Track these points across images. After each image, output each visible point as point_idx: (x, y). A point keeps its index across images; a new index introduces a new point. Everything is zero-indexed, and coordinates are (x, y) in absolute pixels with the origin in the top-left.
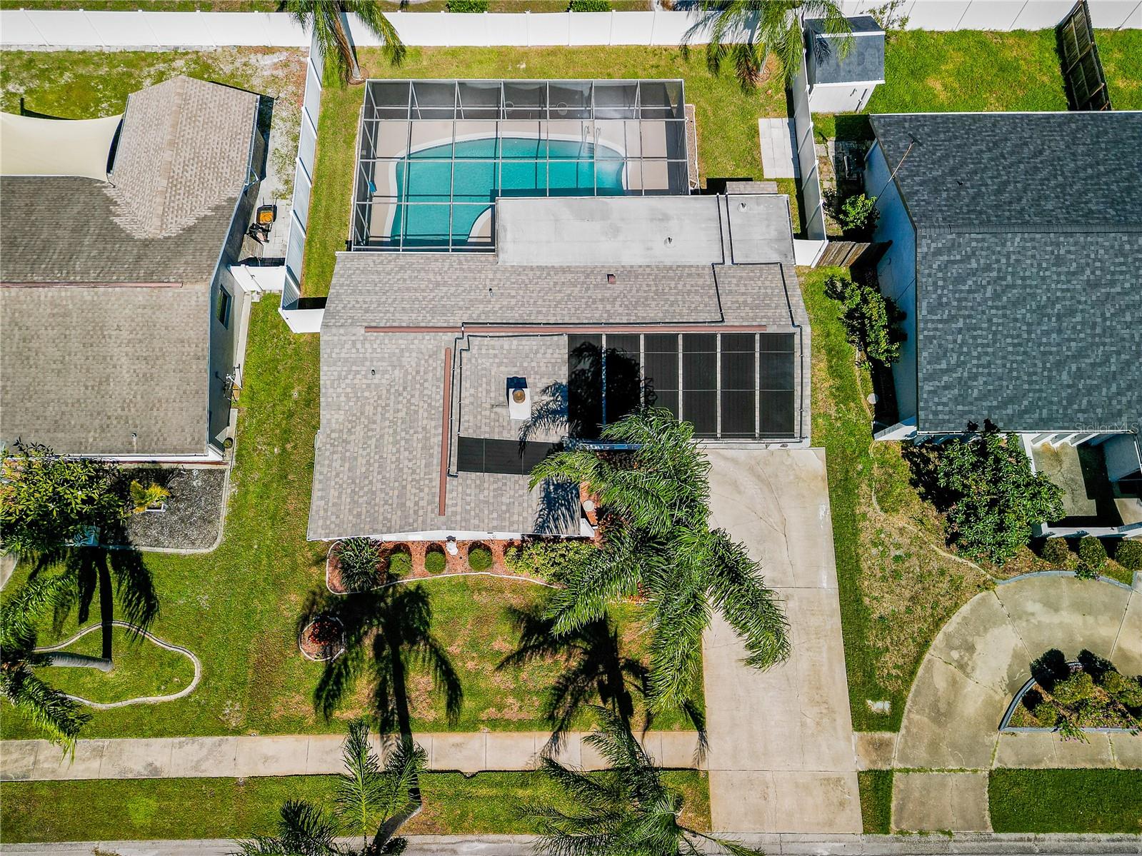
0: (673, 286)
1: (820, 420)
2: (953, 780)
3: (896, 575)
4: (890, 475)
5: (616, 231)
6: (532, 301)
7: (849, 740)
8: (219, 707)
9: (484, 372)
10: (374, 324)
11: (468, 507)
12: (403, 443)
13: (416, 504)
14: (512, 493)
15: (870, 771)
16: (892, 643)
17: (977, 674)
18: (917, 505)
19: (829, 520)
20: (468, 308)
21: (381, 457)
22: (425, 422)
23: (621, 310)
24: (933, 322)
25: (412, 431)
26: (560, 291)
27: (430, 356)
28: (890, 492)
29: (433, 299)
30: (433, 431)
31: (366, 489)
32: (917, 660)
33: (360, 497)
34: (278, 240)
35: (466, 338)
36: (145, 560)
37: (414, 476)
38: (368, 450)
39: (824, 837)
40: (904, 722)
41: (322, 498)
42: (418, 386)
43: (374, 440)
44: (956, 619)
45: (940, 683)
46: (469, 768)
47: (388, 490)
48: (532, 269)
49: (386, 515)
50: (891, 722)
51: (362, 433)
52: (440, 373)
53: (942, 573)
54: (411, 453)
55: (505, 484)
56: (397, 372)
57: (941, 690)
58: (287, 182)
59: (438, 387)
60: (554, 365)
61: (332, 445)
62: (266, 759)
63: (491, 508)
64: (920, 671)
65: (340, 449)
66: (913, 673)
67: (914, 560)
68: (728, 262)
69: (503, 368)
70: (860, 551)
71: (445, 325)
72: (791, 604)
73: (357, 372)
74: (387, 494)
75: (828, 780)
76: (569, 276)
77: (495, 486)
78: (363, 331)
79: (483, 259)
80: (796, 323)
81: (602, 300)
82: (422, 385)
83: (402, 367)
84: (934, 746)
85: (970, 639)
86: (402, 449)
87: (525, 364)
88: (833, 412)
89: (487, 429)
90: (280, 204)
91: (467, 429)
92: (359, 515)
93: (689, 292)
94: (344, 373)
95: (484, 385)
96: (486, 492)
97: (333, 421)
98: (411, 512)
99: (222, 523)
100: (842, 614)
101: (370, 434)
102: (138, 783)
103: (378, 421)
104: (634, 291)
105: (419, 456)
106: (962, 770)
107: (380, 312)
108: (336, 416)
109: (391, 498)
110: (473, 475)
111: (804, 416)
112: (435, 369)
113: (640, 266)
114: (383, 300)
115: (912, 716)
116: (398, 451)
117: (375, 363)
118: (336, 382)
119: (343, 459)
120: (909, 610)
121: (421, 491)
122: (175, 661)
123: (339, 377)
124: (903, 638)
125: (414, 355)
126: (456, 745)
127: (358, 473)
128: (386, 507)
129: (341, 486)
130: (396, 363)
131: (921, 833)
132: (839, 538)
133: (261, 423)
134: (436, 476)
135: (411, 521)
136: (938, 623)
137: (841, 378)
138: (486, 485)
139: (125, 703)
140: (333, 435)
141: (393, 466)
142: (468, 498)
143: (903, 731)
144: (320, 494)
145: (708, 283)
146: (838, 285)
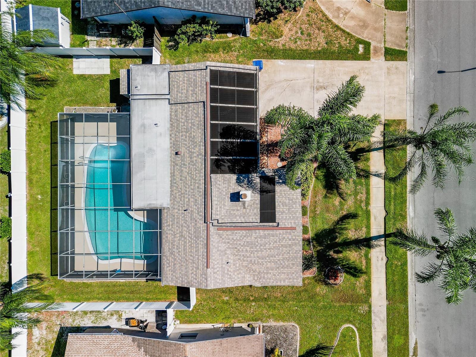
0: (182, 124)
1: (240, 60)
2: (388, 24)
3: (309, 35)
4: (266, 32)
5: (151, 150)
6: (191, 191)
7: (373, 63)
8: (360, 315)
9: (228, 212)
10: (205, 265)
11: (292, 217)
12: (262, 247)
13: (290, 240)
14: (284, 199)
15: (385, 56)
16: (337, 41)
17: (349, 8)
18: (279, 22)
19: (285, 61)
20: (196, 221)
21: (268, 257)
22: (253, 238)
23: (197, 149)
24: (204, 5)
25: (257, 244)
26: (186, 178)
27: (221, 237)
28: (274, 33)
29: (191, 238)
30: (257, 234)
31: (282, 262)
32: (344, 31)
33: (285, 264)
34: (145, 316)
35: (212, 221)
37: (277, 241)
38: (264, 262)
39: (408, 76)
40: (367, 40)
41: (284, 281)
42: (235, 242)
43: (259, 260)
44: (327, 13)
45: (352, 23)
46: (384, 213)
47: (283, 253)
48: (172, 191)
49: (294, 253)
50: (367, 45)
51: (256, 266)
52: (229, 232)
53: (308, 15)
54: (267, 244)
55: (280, 202)
56: (228, 252)
57: (355, 23)
59: (236, 233)
60: (224, 180)
61: (260, 279)
62: (380, 294)
63: (291, 207)
64: (348, 30)
65: (262, 275)
66: (348, 34)
67: (303, 26)
68: (168, 97)
69: (226, 204)
70: (299, 49)
71: (206, 231)
72: (321, 80)
73: (228, 270)
74: (285, 253)
75: (388, 73)
76: (176, 173)
77: (281, 206)
78: (209, 269)
79: (166, 215)
80: (205, 68)
81: (191, 158)
82: (235, 240)
83: (225, 250)
84: (376, 29)
85: (335, 8)
86: (265, 247)
87: (224, 194)
88: (236, 53)
89: (255, 210)
91: (256, 219)
92: (293, 264)
93: (186, 116)
94: (228, 276)
95: (235, 212)
96: (285, 210)
97: (249, 279)
98: (293, 242)
99: (286, 324)
100: (325, 60)
101: (256, 262)
102: (389, 343)
103: (251, 259)
104: (186, 143)
105: (268, 240)
106: (385, 20)
107: (198, 262)
108: (247, 278)
109: (286, 251)
110: (277, 216)
112: (227, 235)
113: (171, 139)
114: (191, 261)
115: (364, 37)
116: (266, 249)
117: (224, 262)
118: (232, 279)
119: (267, 273)
120: (323, 32)
121: (284, 238)
122: (343, 335)
123: (230, 278)
124: (334, 36)
125: (220, 245)
126: (375, 219)
127: (274, 266)
128: (290, 253)
129: (279, 273)
130: (224, 253)
131: (407, 39)
132: (293, 58)
134: (278, 232)
135: (297, 242)
136: (328, 20)
137: (219, 48)
138: (281, 210)
139: (360, 354)
140: (256, 278)
141: (272, 251)
142: (288, 217)
143: (370, 41)
144: (282, 282)
145: (181, 107)
146: (170, 43)
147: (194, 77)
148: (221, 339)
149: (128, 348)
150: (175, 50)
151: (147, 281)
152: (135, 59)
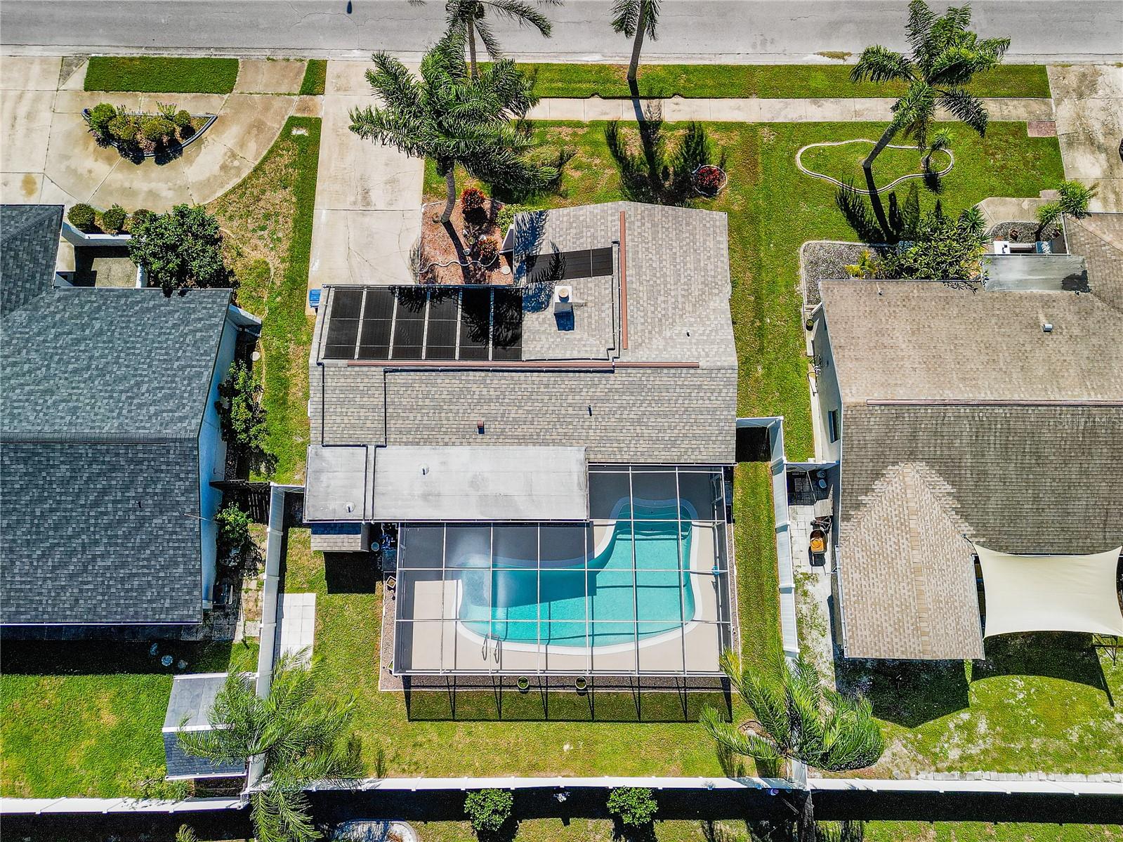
0: (426, 418)
1: (305, 338)
2: (259, 88)
3: (267, 217)
4: (255, 290)
5: (474, 483)
6: (553, 401)
7: (326, 113)
8: (779, 141)
9: (594, 333)
10: (692, 371)
11: (602, 221)
12: (658, 275)
13: (643, 224)
14: (568, 237)
15: (315, 95)
16: (282, 170)
17: (224, 150)
18: (238, 267)
19: (312, 259)
20: (610, 390)
21: (675, 266)
22: (641, 288)
23: (474, 388)
25: (651, 282)
26: (529, 412)
27: (641, 344)
28: (258, 276)
29: (643, 402)
30: (634, 280)
31: (684, 243)
32: (265, 159)
33: (689, 238)
34: (802, 526)
35: (611, 358)
36: (856, 235)
37: (647, 246)
38: (686, 274)
39: (354, 59)
40: (284, 123)
41: (719, 242)
42: (649, 320)
43: (682, 282)
44: (229, 187)
45: (252, 146)
46: (596, 100)
47: (667, 239)
48: (554, 443)
49: (666, 220)
50: (293, 122)
51: (693, 289)
52: (631, 330)
53: (231, 218)
54: (651, 265)
55: (573, 243)
56: (668, 334)
57: (253, 141)
58: (805, 594)
59: (632, 316)
60: (534, 339)
61: (717, 284)
62: (739, 108)
63: (584, 223)
64: (265, 153)
65: (710, 279)
66: (271, 152)
67: (251, 228)
68: (371, 448)
69: (578, 337)
70: (292, 234)
71: (630, 370)
72: (353, 199)
73: (701, 335)
74: (666, 236)
75: (345, 90)
76: (519, 432)
77: (581, 241)
78: (700, 364)
79: (599, 456)
80: (320, 368)
81: (490, 400)
82: (646, 321)
83: (665, 338)
84: (267, 109)
85: (222, 174)
86: (658, 269)
87: (559, 340)
88: (292, 346)
89: (590, 285)
90: (807, 568)
91: (606, 282)
92: (688, 224)
93: (411, 410)
94: (714, 334)
95: (593, 322)
96: (589, 234)
97: (718, 302)
98: (646, 219)
99: (802, 263)
100: (315, 191)
101: (686, 287)
102: (825, 96)
103: (680, 296)
104: (461, 411)
105: (644, 262)
106: (251, 94)
107: (688, 387)
108: (716, 305)
109: (663, 233)
110: (599, 246)
111: (326, 302)
112: (636, 333)
113: (454, 444)
114: (687, 402)
115: (278, 127)
116: (661, 269)
117: (688, 341)
118: (719, 328)
119: (706, 270)
120: (263, 192)
121: (640, 234)
122: (817, 167)
123: (717, 331)
124: (273, 174)
125: (654, 347)
126: (606, 114)
127: (692, 257)
128: (667, 226)
129: (705, 249)
130: (669, 341)
131: (288, 60)
132: (307, 244)
133: (785, 344)
134: (629, 244)
135: (646, 212)
136: (243, 184)
137: (279, 379)
138: (589, 240)
140: (717, 291)
141: (664, 257)
142: (603, 227)
143: (286, 118)
144: (721, 246)
145: (393, 422)
146: (263, 469)
147: (337, 392)
148: (832, 347)
149: (863, 530)
150: (277, 461)
151: (734, 521)
152: (290, 540)
